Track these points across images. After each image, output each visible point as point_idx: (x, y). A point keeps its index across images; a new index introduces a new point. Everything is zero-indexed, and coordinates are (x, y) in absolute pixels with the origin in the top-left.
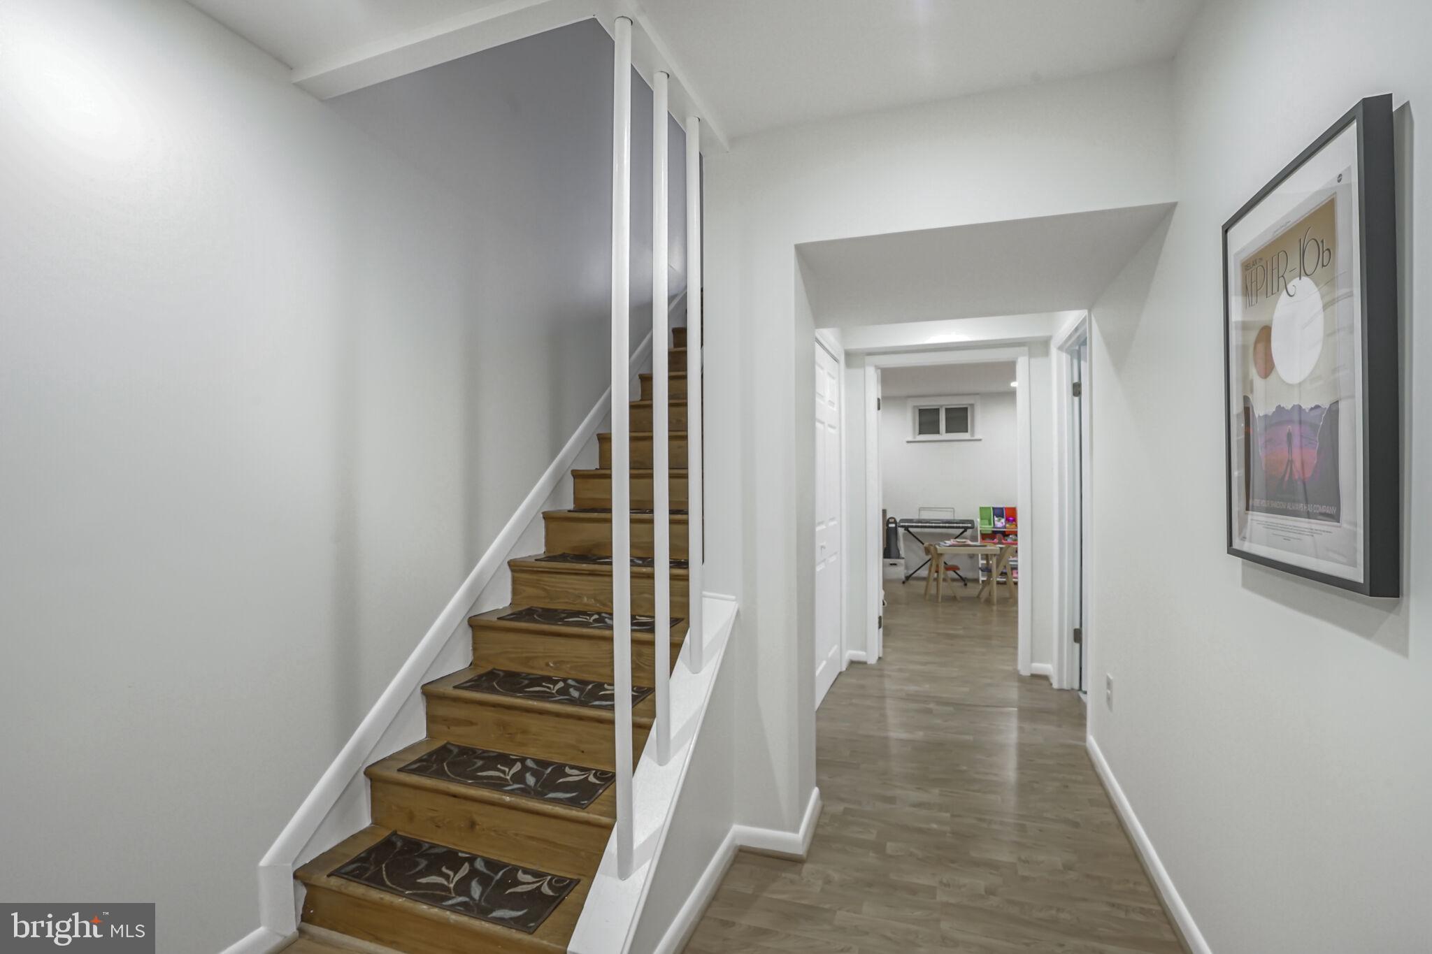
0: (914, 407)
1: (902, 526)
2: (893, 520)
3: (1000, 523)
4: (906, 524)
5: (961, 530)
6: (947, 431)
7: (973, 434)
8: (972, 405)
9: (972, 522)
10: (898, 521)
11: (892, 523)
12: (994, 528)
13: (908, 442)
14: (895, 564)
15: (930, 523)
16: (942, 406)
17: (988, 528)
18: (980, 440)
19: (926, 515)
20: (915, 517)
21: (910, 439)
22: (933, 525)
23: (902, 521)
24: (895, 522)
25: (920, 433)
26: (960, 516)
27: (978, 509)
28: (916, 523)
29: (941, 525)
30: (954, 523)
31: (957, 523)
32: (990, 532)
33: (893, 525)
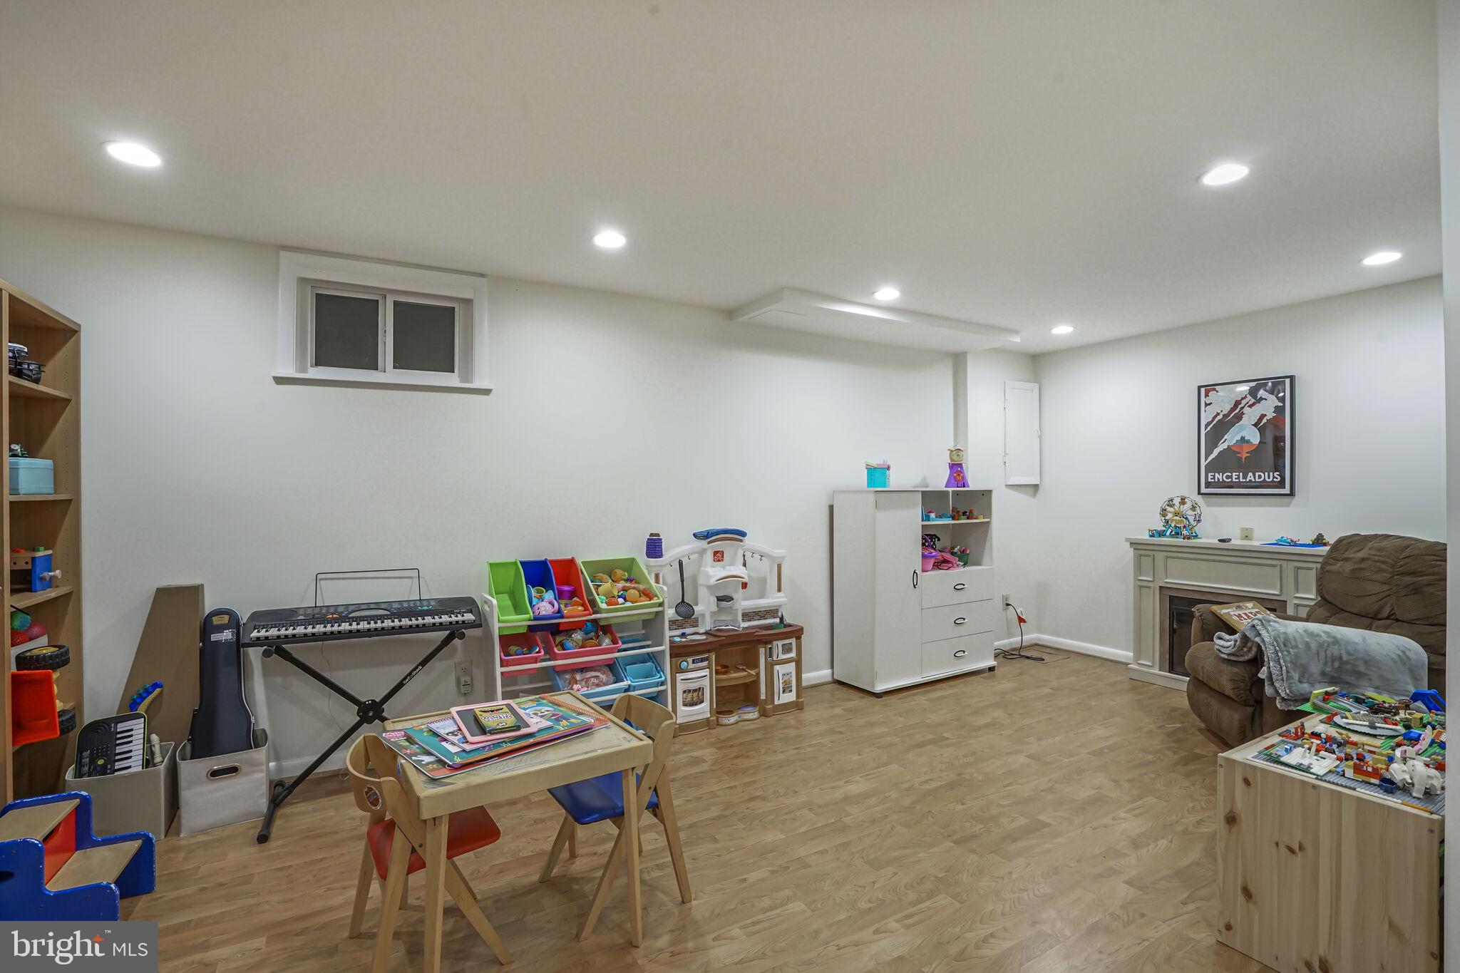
0: (303, 281)
1: (258, 642)
2: (226, 618)
3: (546, 604)
4: (273, 632)
5: (444, 634)
6: (400, 363)
7: (467, 376)
8: (468, 302)
9: (468, 604)
10: (244, 619)
11: (220, 628)
12: (535, 619)
13: (280, 380)
14: (234, 770)
15: (350, 620)
16: (384, 293)
17: (519, 621)
18: (487, 392)
19: (336, 594)
20: (301, 598)
21: (290, 372)
22: (364, 625)
23: (261, 618)
24: (234, 623)
25: (319, 362)
26: (435, 590)
27: (487, 568)
28: (305, 623)
29: (388, 623)
30: (423, 614)
31: (432, 613)
32: (523, 630)
33: (227, 635)
